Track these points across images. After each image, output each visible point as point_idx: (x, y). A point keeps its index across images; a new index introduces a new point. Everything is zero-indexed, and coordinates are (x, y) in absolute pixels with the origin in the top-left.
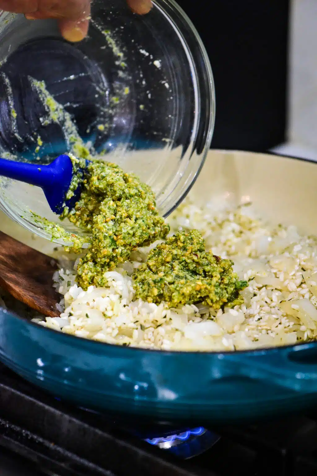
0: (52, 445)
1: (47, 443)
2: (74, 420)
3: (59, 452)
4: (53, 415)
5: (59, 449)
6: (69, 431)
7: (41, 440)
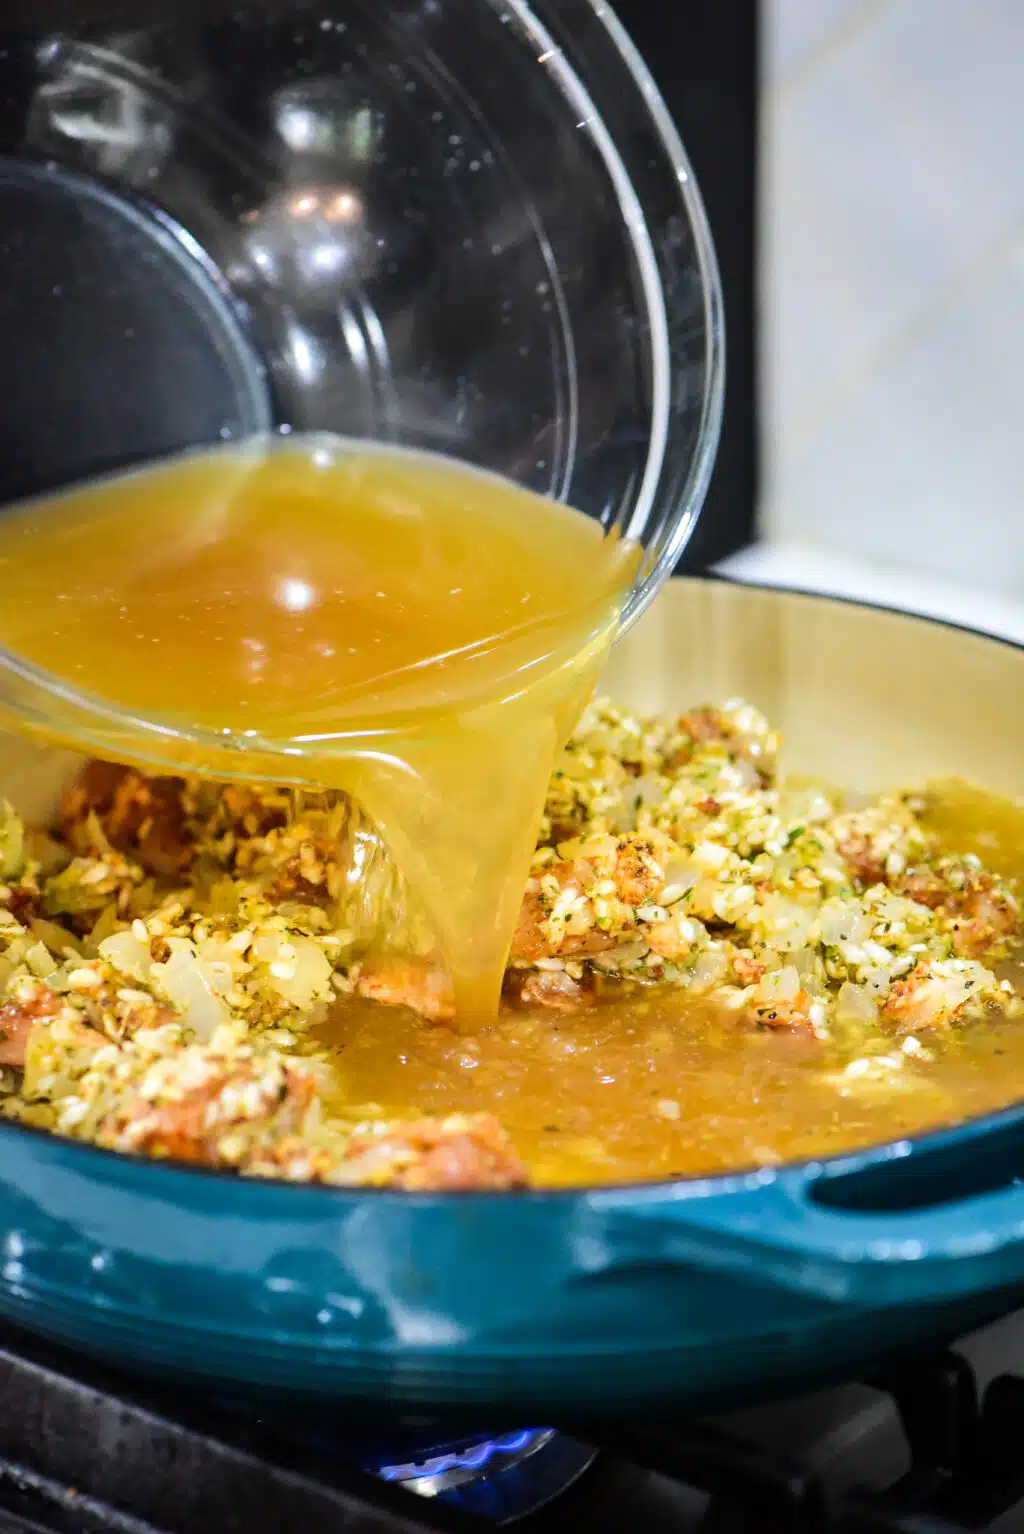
0: (69, 1497)
1: (54, 1490)
2: (138, 1413)
3: (93, 1516)
4: (71, 1403)
5: (94, 1507)
6: (121, 1446)
7: (34, 1480)
